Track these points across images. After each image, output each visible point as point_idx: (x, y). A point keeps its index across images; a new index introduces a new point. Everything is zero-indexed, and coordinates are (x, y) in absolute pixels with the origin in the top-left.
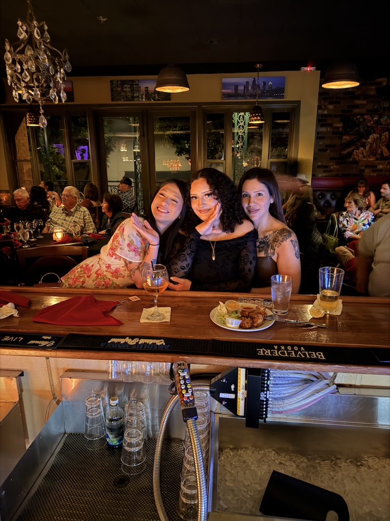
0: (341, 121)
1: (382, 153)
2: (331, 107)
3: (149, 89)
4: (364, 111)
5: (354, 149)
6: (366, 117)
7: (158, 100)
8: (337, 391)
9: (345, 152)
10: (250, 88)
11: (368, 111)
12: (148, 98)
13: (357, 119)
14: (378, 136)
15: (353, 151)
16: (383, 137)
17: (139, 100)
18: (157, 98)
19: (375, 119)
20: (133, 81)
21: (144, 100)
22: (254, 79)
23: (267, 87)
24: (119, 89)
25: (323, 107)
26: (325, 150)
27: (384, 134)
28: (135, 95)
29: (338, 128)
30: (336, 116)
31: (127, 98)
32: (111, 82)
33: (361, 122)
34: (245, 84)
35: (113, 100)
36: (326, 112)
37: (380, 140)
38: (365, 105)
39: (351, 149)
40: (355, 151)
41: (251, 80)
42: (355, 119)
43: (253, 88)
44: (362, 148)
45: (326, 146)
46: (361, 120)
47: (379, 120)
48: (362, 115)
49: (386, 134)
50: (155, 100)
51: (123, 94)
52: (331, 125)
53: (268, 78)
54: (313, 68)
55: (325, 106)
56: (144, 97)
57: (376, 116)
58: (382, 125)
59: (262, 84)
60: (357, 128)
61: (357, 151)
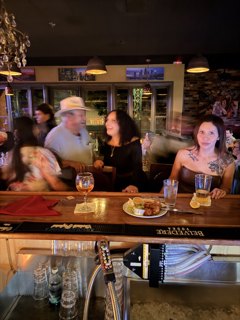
0: (198, 93)
1: (223, 113)
2: (192, 85)
3: (82, 74)
4: (211, 88)
5: (206, 110)
6: (213, 91)
7: (88, 80)
8: (211, 259)
9: (201, 112)
10: (143, 74)
11: (213, 88)
12: (81, 79)
13: (207, 93)
14: (220, 102)
15: (205, 111)
16: (223, 103)
17: (76, 80)
18: (87, 79)
19: (218, 92)
20: (72, 69)
21: (79, 80)
22: (146, 68)
23: (153, 73)
24: (64, 74)
25: (187, 85)
26: (189, 111)
27: (224, 101)
28: (73, 77)
29: (196, 98)
30: (194, 91)
31: (68, 79)
32: (59, 69)
33: (209, 94)
34: (140, 71)
35: (59, 80)
36: (188, 89)
37: (221, 105)
38: (211, 84)
39: (204, 110)
40: (207, 111)
41: (143, 69)
42: (206, 92)
43: (144, 74)
44: (211, 110)
45: (189, 108)
46: (210, 93)
47: (220, 93)
48: (210, 90)
49: (225, 101)
50: (85, 80)
51: (66, 76)
52: (192, 96)
53: (154, 68)
54: (180, 63)
55: (188, 85)
56: (79, 78)
57: (218, 91)
58: (222, 96)
59: (150, 71)
60: (208, 98)
61: (208, 111)
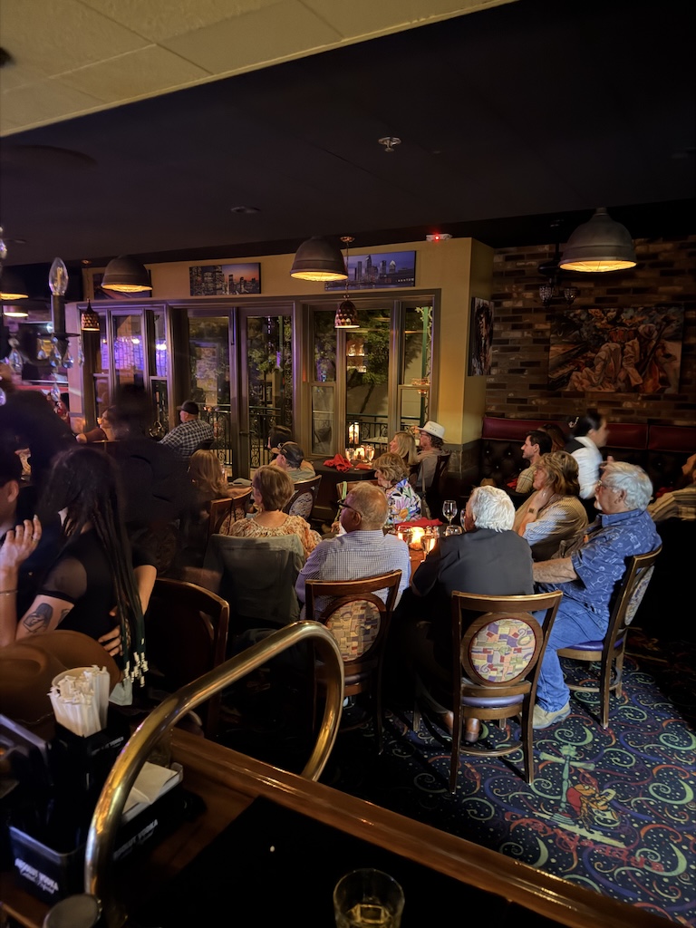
0: (548, 318)
1: (627, 379)
2: (529, 295)
3: (234, 277)
4: (591, 301)
5: (572, 371)
6: (592, 311)
7: (245, 293)
9: (556, 376)
10: (363, 271)
11: (598, 300)
12: (232, 291)
13: (575, 316)
14: (619, 346)
15: (570, 374)
16: (628, 348)
17: (221, 294)
18: (243, 290)
19: (609, 314)
20: (215, 267)
21: (228, 293)
22: (370, 257)
23: (388, 269)
24: (199, 279)
25: (515, 295)
26: (522, 371)
27: (630, 343)
28: (218, 287)
29: (542, 332)
30: (537, 310)
31: (208, 291)
32: (191, 269)
33: (583, 321)
34: (356, 266)
35: (192, 295)
36: (520, 305)
37: (623, 355)
38: (591, 290)
39: (566, 370)
40: (574, 373)
41: (364, 260)
42: (572, 315)
43: (367, 271)
44: (587, 369)
45: (522, 364)
46: (583, 317)
47: (618, 316)
48: (585, 308)
49: (633, 343)
50: (240, 293)
51: (203, 285)
52: (530, 326)
55: (519, 294)
56: (228, 289)
57: (612, 310)
58: (624, 325)
59: (381, 264)
60: (577, 332)
61: (579, 374)
